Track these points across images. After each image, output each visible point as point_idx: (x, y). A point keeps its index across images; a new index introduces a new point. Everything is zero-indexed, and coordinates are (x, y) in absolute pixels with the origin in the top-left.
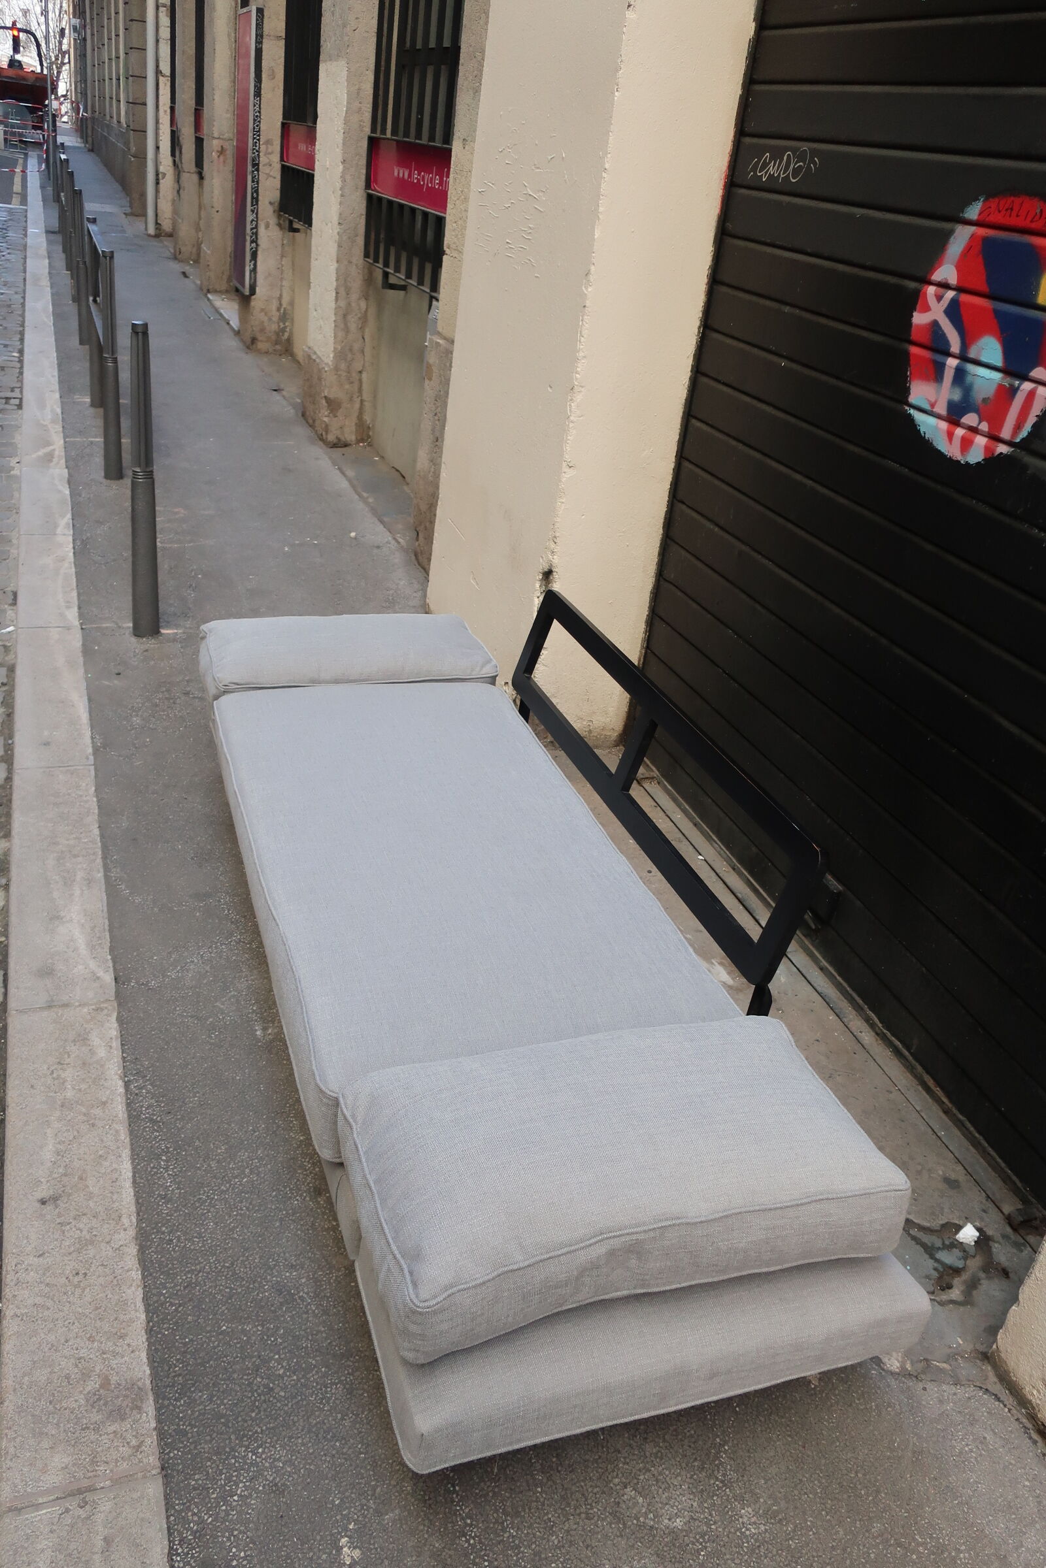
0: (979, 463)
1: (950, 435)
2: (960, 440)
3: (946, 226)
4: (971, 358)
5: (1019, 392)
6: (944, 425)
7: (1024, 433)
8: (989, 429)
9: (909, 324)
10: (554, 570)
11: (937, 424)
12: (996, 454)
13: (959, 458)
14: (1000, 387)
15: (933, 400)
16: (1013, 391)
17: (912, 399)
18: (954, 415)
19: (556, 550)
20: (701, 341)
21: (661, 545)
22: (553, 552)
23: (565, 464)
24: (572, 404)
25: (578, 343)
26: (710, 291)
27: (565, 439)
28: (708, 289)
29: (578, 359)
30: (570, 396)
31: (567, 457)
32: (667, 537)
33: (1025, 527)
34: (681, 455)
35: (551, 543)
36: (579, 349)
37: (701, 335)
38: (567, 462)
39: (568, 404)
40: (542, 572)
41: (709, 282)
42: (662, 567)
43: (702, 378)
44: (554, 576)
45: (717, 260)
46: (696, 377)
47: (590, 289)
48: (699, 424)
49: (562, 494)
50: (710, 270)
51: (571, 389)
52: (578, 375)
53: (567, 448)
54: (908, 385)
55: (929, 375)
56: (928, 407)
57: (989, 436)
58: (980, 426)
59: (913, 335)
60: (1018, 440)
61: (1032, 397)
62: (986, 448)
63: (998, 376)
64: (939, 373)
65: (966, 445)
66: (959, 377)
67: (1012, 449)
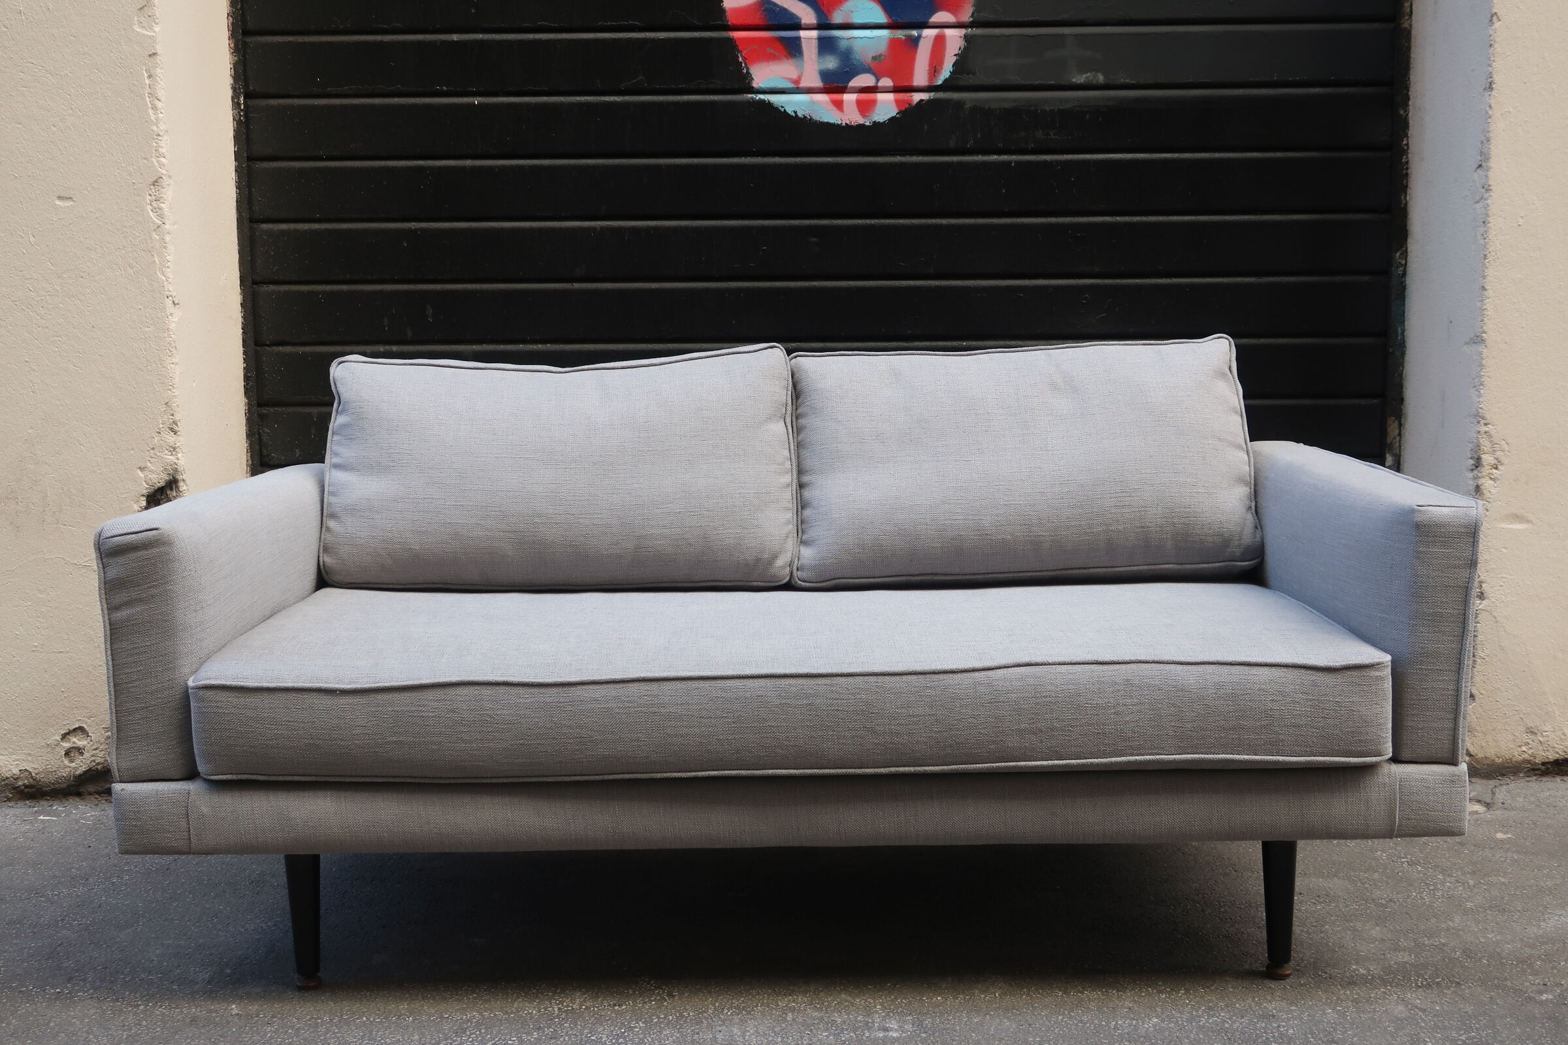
0: (892, 119)
1: (839, 105)
2: (855, 104)
4: (836, 24)
5: (922, 43)
6: (823, 98)
7: (946, 72)
8: (893, 81)
9: (721, 9)
10: (180, 477)
11: (811, 98)
12: (915, 103)
13: (861, 120)
14: (893, 42)
15: (795, 76)
16: (914, 42)
17: (756, 84)
18: (834, 84)
19: (178, 444)
20: (246, 116)
21: (250, 421)
22: (173, 449)
23: (169, 302)
24: (162, 205)
25: (150, 111)
26: (240, 46)
27: (158, 262)
28: (236, 46)
29: (159, 135)
30: (150, 195)
31: (171, 289)
32: (259, 405)
33: (980, 158)
34: (252, 280)
35: (167, 436)
36: (157, 119)
37: (242, 107)
38: (170, 298)
39: (149, 208)
40: (151, 490)
41: (233, 35)
42: (261, 450)
43: (265, 165)
44: (181, 490)
45: (242, 4)
46: (248, 166)
47: (157, 29)
48: (284, 226)
49: (173, 350)
50: (231, 19)
51: (154, 185)
52: (163, 160)
53: (170, 275)
54: (745, 71)
55: (777, 54)
56: (790, 85)
57: (896, 90)
58: (880, 84)
59: (731, 20)
60: (940, 82)
61: (940, 41)
62: (897, 102)
63: (884, 33)
64: (793, 49)
65: (865, 107)
66: (826, 46)
67: (932, 94)
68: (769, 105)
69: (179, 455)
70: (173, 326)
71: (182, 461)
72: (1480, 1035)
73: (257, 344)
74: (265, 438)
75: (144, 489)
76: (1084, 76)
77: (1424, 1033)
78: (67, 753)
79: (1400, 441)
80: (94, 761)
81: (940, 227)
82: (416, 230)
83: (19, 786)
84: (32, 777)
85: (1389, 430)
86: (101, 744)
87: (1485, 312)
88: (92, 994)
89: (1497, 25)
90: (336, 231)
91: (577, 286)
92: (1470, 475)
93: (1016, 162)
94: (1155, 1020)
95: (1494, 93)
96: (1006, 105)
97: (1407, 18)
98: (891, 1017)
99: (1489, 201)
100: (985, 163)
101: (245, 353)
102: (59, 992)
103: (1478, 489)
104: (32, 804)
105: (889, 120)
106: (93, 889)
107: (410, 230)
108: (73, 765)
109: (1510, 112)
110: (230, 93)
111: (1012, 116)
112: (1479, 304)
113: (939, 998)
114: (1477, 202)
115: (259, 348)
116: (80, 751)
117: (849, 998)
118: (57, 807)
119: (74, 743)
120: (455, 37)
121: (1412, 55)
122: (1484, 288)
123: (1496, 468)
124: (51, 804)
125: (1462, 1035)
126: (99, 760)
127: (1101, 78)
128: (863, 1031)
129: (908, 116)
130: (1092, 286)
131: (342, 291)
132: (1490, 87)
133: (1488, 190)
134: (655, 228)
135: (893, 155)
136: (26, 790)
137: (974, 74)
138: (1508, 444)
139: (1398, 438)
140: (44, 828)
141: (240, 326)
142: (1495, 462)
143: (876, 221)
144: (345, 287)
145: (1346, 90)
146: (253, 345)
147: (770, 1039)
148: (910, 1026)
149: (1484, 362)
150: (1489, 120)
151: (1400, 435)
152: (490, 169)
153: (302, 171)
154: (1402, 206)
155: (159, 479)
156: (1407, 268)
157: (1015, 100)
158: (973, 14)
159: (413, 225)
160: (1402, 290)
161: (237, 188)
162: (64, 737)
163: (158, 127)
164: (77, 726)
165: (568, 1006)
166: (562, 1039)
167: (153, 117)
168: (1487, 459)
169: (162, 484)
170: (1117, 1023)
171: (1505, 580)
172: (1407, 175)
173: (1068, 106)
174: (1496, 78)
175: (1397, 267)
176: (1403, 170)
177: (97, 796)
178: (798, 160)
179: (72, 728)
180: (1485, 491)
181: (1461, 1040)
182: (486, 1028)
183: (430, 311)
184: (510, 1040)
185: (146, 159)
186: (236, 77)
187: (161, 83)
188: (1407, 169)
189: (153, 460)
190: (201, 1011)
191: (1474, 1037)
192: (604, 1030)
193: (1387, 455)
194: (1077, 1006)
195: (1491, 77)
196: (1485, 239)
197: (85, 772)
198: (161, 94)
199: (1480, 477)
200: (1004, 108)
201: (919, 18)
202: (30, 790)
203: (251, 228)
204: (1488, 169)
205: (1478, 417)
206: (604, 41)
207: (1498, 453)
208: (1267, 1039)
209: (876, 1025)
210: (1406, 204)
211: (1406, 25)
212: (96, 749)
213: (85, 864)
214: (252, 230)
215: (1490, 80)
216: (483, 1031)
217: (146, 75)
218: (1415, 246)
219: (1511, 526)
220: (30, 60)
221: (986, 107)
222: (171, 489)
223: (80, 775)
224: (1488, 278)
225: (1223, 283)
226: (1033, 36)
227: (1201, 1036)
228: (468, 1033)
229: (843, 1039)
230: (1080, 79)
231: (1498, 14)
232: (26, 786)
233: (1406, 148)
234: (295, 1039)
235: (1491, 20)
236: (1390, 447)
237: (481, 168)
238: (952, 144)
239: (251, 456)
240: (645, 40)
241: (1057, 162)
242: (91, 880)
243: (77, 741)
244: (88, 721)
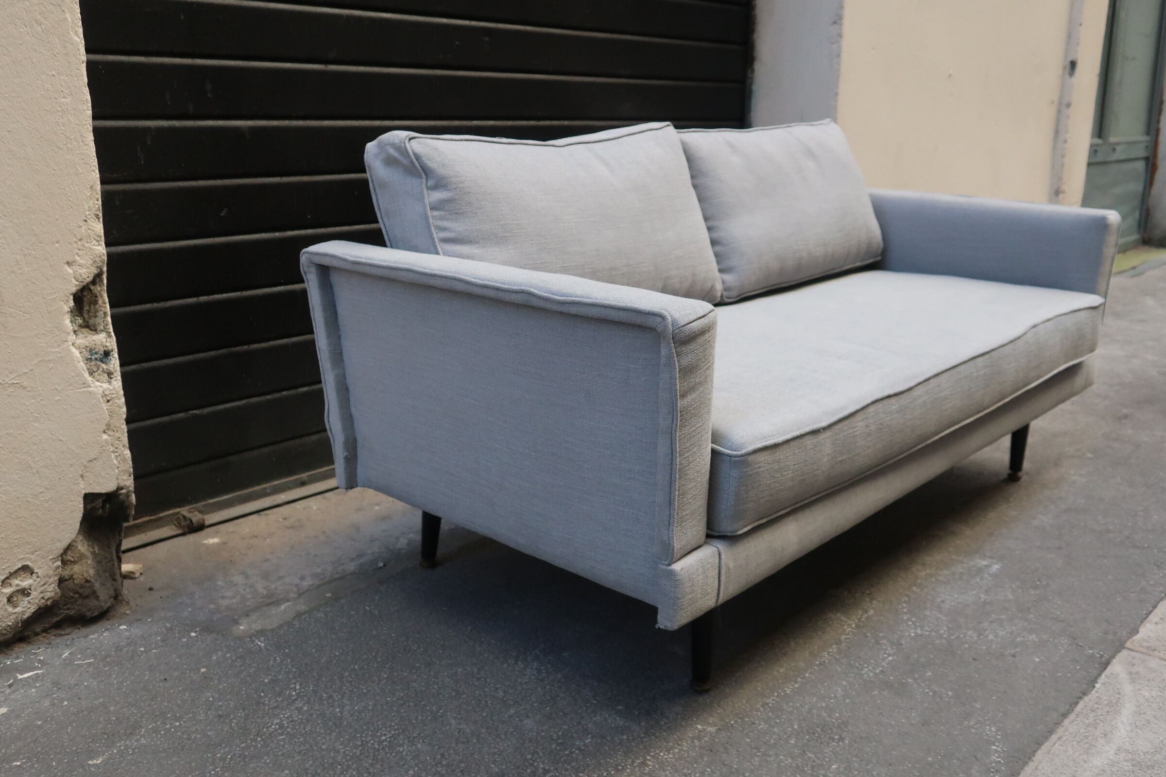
19: (102, 233)
22: (101, 239)
35: (94, 224)
40: (79, 287)
69: (103, 245)
75: (73, 286)
78: (9, 600)
80: (43, 598)
82: (192, 3)
86: (50, 578)
91: (329, 67)
98: (972, 559)
99: (843, 43)
107: (187, 3)
108: (17, 610)
114: (831, 43)
116: (25, 592)
119: (17, 585)
126: (48, 595)
128: (984, 571)
133: (841, 37)
144: (125, 58)
148: (989, 559)
155: (88, 274)
156: (755, 80)
160: (751, 92)
162: (4, 582)
164: (20, 566)
169: (91, 278)
172: (755, 23)
175: (749, 79)
177: (44, 634)
179: (13, 570)
183: (209, 87)
189: (81, 253)
197: (36, 613)
204: (841, 25)
209: (979, 565)
210: (754, 40)
212: (44, 585)
243: (20, 583)
244: (33, 557)
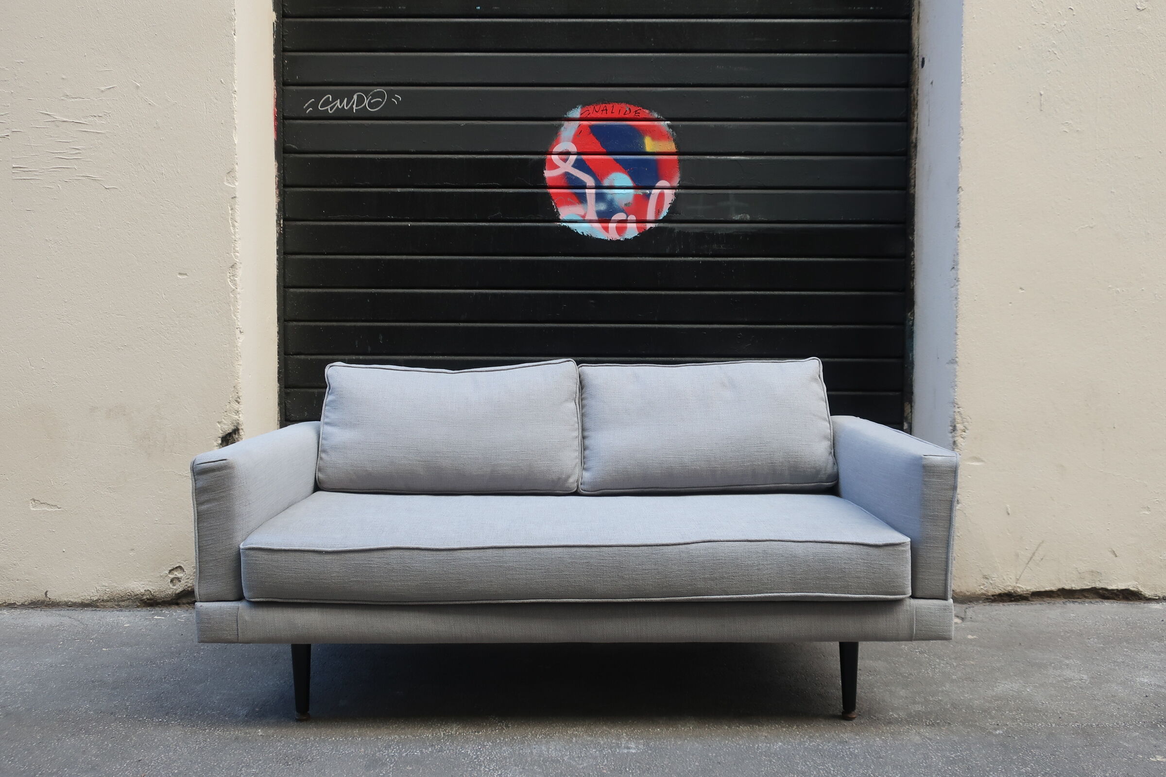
0: (636, 237)
1: (606, 229)
2: (615, 229)
3: (557, 123)
4: (605, 186)
5: (651, 197)
6: (598, 225)
7: (664, 213)
8: (636, 217)
9: (544, 178)
10: (240, 428)
11: (592, 225)
12: (648, 228)
13: (618, 238)
14: (636, 197)
15: (583, 214)
16: (648, 196)
17: (562, 217)
18: (604, 218)
19: (240, 409)
20: (284, 230)
21: (280, 396)
22: (237, 412)
23: (238, 331)
24: (236, 279)
25: (231, 228)
26: (282, 193)
27: (232, 309)
28: (280, 193)
29: (235, 241)
30: (230, 273)
31: (239, 324)
32: (286, 387)
33: (683, 259)
34: (284, 319)
35: (234, 405)
36: (235, 232)
37: (282, 226)
38: (238, 329)
39: (229, 280)
40: (224, 434)
41: (278, 187)
42: (286, 413)
43: (293, 257)
44: (241, 434)
45: (284, 171)
46: (284, 257)
47: (237, 184)
48: (302, 290)
49: (239, 357)
50: (277, 178)
51: (232, 267)
52: (237, 254)
53: (238, 316)
54: (556, 210)
55: (573, 201)
56: (579, 218)
57: (637, 222)
58: (629, 218)
59: (549, 183)
60: (661, 218)
61: (661, 197)
62: (638, 228)
63: (632, 191)
64: (581, 199)
65: (620, 231)
66: (600, 198)
67: (657, 224)
68: (569, 228)
69: (240, 415)
70: (239, 344)
71: (242, 418)
72: (962, 754)
73: (285, 354)
74: (288, 406)
75: (221, 434)
76: (739, 216)
77: (931, 753)
78: (172, 581)
79: (911, 415)
80: (186, 585)
81: (661, 295)
82: (375, 293)
83: (144, 599)
84: (151, 594)
85: (905, 409)
86: (191, 576)
87: (957, 347)
88: (180, 722)
89: (961, 193)
90: (331, 293)
91: (462, 324)
92: (950, 435)
93: (702, 261)
94: (780, 744)
95: (960, 229)
96: (697, 231)
97: (912, 188)
98: (631, 741)
99: (958, 287)
100: (685, 261)
101: (279, 359)
102: (161, 721)
103: (954, 442)
104: (151, 610)
105: (634, 237)
106: (183, 660)
107: (371, 293)
108: (175, 587)
109: (969, 239)
110: (275, 218)
111: (700, 237)
112: (954, 342)
113: (658, 730)
114: (952, 287)
115: (286, 356)
116: (179, 579)
117: (608, 729)
118: (165, 611)
119: (176, 575)
120: (399, 190)
121: (916, 208)
122: (956, 334)
123: (964, 432)
124: (161, 609)
125: (952, 754)
126: (189, 585)
127: (748, 217)
128: (615, 749)
129: (644, 236)
130: (743, 329)
131: (333, 326)
132: (958, 226)
133: (958, 281)
134: (506, 294)
135: (636, 256)
136: (148, 601)
137: (680, 214)
138: (971, 419)
139: (910, 414)
140: (157, 623)
141: (276, 344)
142: (964, 428)
143: (626, 292)
144: (335, 324)
145: (880, 226)
146: (283, 355)
147: (563, 753)
148: (642, 746)
149: (957, 373)
150: (959, 243)
151: (911, 412)
152: (416, 260)
153: (313, 260)
154: (911, 288)
155: (229, 428)
156: (915, 321)
157: (702, 228)
158: (679, 181)
159: (373, 291)
160: (912, 333)
161: (277, 269)
162: (170, 571)
163: (235, 236)
164: (178, 565)
165: (449, 732)
166: (445, 752)
167: (233, 231)
168: (959, 426)
169: (230, 431)
170: (758, 746)
171: (970, 493)
172: (914, 271)
173: (731, 232)
174: (962, 221)
175: (909, 321)
176: (911, 269)
177: (188, 605)
178: (584, 258)
179: (175, 567)
180: (959, 444)
181: (952, 757)
182: (402, 745)
183: (381, 337)
184: (416, 752)
185: (228, 253)
186: (279, 210)
187: (238, 212)
188: (914, 268)
189: (225, 418)
190: (241, 733)
191: (959, 756)
192: (469, 747)
193: (905, 423)
194: (736, 735)
195: (959, 221)
196: (956, 307)
197: (182, 592)
198: (237, 219)
199: (956, 437)
200: (697, 233)
201: (651, 184)
202: (150, 601)
203: (285, 291)
204: (958, 270)
205: (954, 404)
206: (480, 193)
207: (966, 423)
208: (843, 755)
209: (623, 745)
210: (913, 287)
211: (912, 192)
212: (188, 579)
213: (179, 645)
214: (285, 292)
215: (958, 222)
216: (400, 747)
217: (230, 208)
218: (918, 309)
219: (973, 464)
220: (166, 199)
221: (686, 232)
222: (235, 434)
223: (179, 593)
224: (959, 328)
225: (815, 328)
226: (712, 194)
227: (806, 754)
228: (392, 748)
229: (604, 753)
230: (737, 217)
231: (963, 187)
232: (148, 599)
233: (913, 257)
234: (294, 750)
235: (958, 191)
236: (906, 418)
237: (411, 260)
238: (668, 251)
239: (280, 416)
240: (502, 193)
241: (724, 261)
242: (182, 654)
243: (177, 574)
244: (185, 563)
